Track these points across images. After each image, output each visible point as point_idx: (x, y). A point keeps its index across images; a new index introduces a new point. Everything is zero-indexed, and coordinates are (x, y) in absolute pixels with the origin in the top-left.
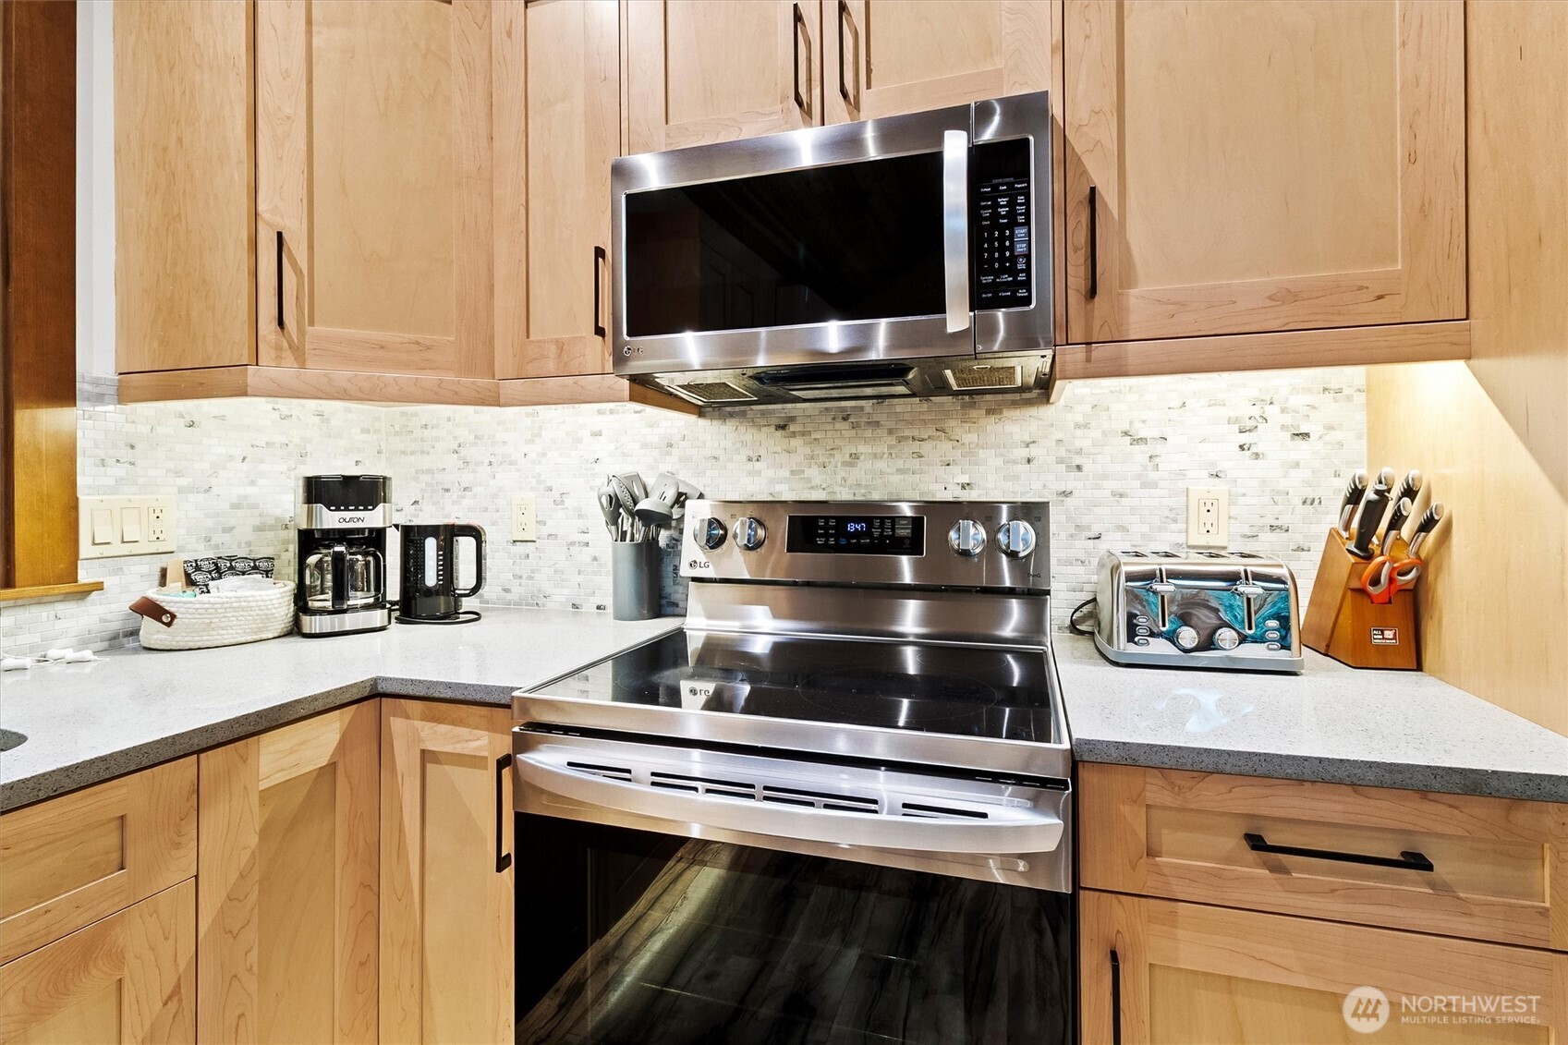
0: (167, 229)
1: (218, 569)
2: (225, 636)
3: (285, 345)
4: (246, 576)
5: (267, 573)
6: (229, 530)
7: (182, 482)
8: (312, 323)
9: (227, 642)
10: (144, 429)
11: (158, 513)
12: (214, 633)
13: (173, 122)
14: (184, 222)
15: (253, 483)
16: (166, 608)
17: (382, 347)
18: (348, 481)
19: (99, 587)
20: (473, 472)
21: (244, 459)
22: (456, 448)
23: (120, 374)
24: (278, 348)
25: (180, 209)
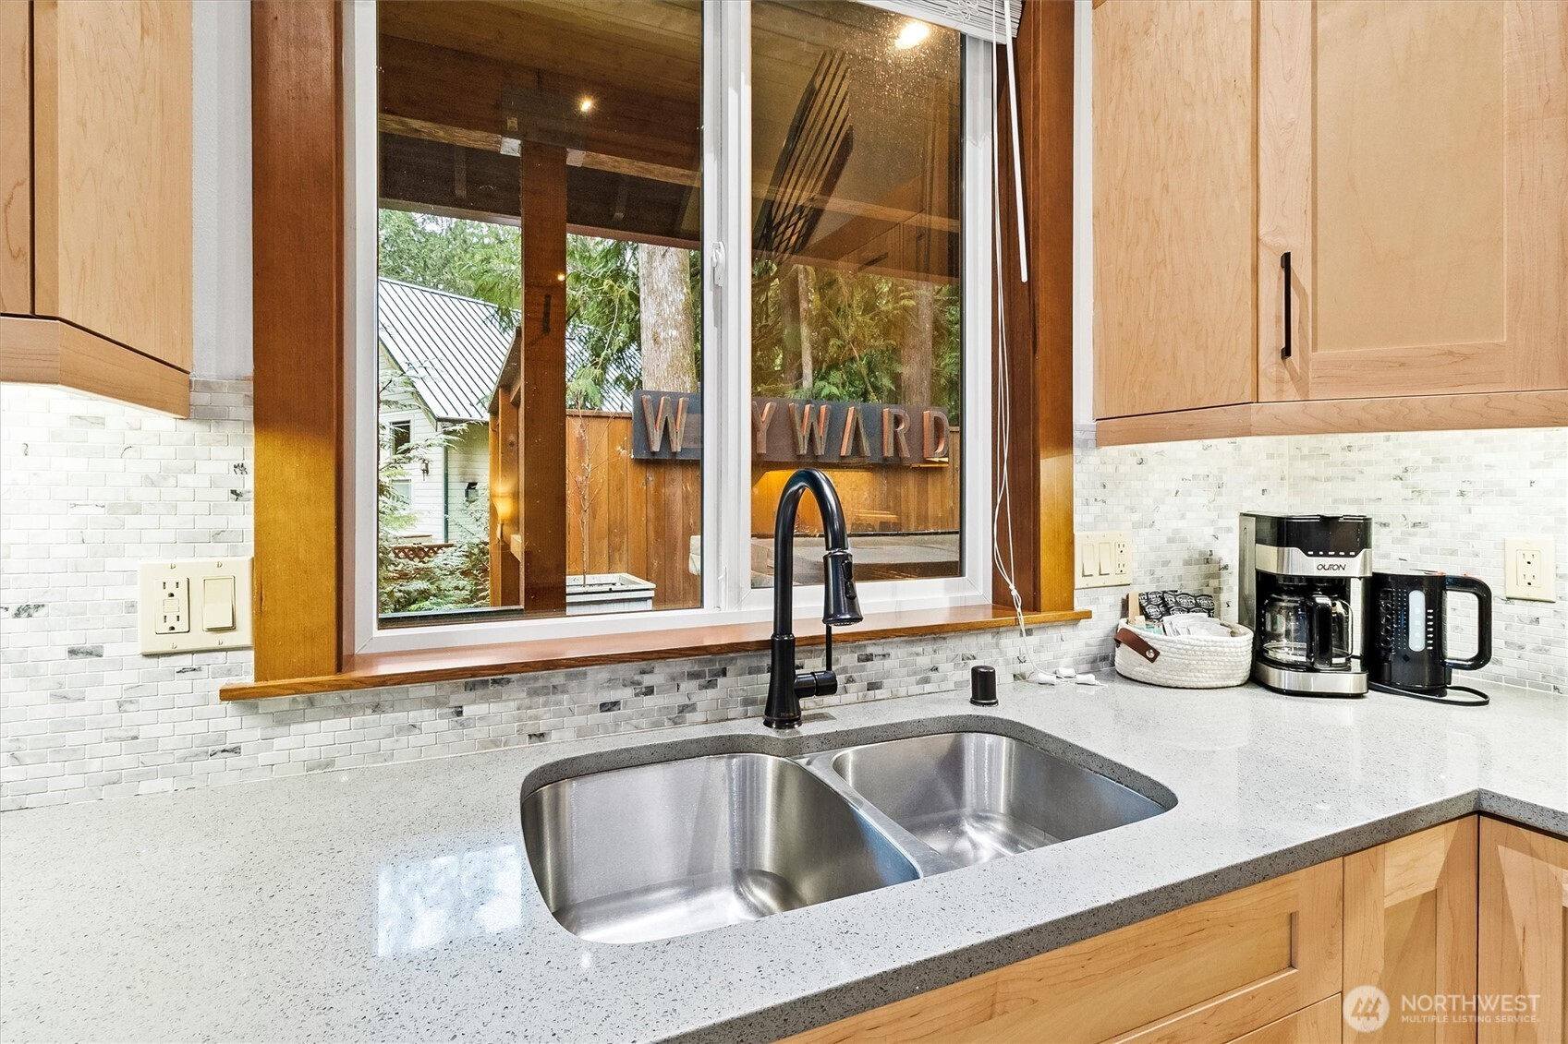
0: (1150, 277)
1: (1164, 603)
2: (1200, 679)
3: (1287, 376)
4: (1191, 614)
5: (1210, 611)
6: (1166, 563)
7: (1136, 517)
8: (1315, 349)
9: (1200, 685)
10: (1111, 469)
11: (1121, 548)
12: (1192, 674)
13: (1157, 171)
14: (1169, 267)
15: (1183, 517)
16: (1151, 644)
17: (1402, 365)
18: (1327, 522)
19: (1088, 615)
20: (1430, 503)
21: (1177, 492)
22: (1401, 474)
23: (1097, 420)
24: (1280, 381)
25: (1165, 255)
